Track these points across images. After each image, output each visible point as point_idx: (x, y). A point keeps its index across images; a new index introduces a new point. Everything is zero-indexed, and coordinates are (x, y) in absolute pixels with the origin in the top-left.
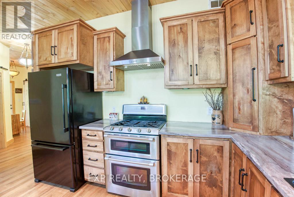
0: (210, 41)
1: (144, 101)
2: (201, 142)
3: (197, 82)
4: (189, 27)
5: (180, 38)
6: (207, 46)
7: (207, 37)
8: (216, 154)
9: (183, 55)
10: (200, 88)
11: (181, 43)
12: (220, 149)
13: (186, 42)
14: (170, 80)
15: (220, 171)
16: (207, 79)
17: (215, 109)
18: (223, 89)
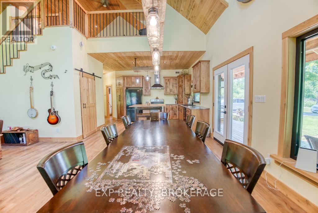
0: (175, 84)
1: (157, 98)
2: (173, 106)
3: (172, 93)
4: (170, 80)
5: (168, 82)
6: (174, 85)
7: (174, 83)
8: (176, 108)
9: (169, 87)
10: (172, 95)
11: (168, 84)
12: (176, 107)
13: (169, 84)
14: (166, 93)
15: (176, 111)
16: (174, 93)
17: (176, 100)
18: (178, 95)
